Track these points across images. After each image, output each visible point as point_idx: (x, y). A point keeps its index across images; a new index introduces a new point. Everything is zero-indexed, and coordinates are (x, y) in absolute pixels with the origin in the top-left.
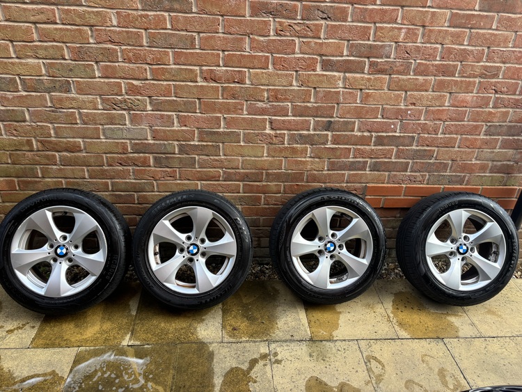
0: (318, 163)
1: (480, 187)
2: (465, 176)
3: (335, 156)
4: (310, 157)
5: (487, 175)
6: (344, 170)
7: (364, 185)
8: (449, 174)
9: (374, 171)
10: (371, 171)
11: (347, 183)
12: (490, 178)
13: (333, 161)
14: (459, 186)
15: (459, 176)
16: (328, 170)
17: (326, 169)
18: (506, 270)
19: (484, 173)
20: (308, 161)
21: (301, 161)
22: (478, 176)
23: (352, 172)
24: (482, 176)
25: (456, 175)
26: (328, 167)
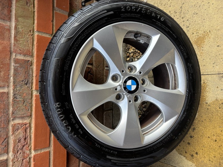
1: (36, 34)
2: (17, 61)
5: (13, 24)
8: (11, 88)
12: (20, 19)
14: (34, 67)
15: (16, 70)
18: (163, 26)
19: (9, 30)
22: (16, 40)
24: (17, 33)
25: (15, 75)
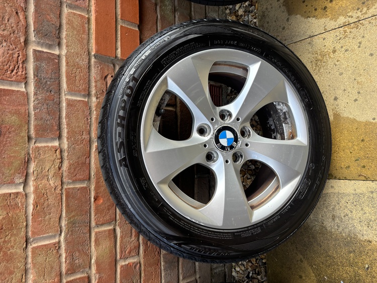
0: (41, 163)
3: (20, 127)
4: (25, 183)
6: (59, 103)
7: (93, 60)
9: (59, 38)
10: (59, 44)
11: (89, 95)
13: (37, 130)
16: (60, 137)
17: (56, 144)
20: (36, 188)
21: (36, 205)
23: (64, 85)
26: (53, 139)
